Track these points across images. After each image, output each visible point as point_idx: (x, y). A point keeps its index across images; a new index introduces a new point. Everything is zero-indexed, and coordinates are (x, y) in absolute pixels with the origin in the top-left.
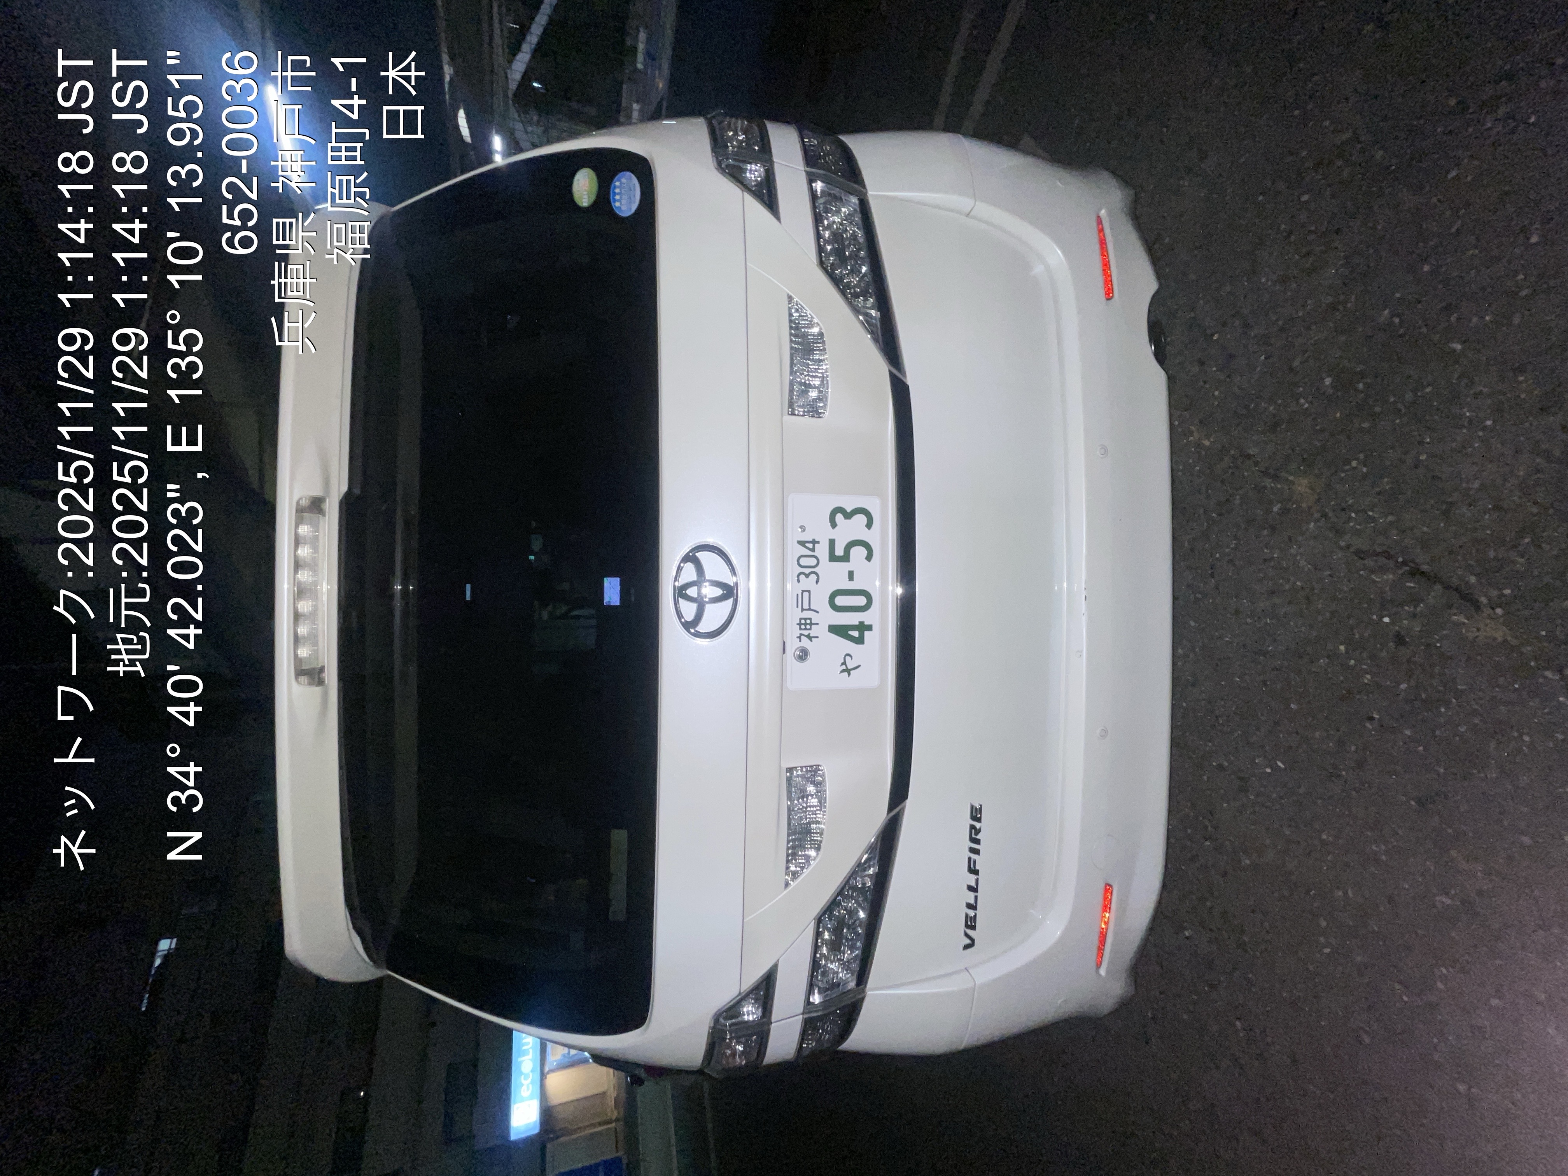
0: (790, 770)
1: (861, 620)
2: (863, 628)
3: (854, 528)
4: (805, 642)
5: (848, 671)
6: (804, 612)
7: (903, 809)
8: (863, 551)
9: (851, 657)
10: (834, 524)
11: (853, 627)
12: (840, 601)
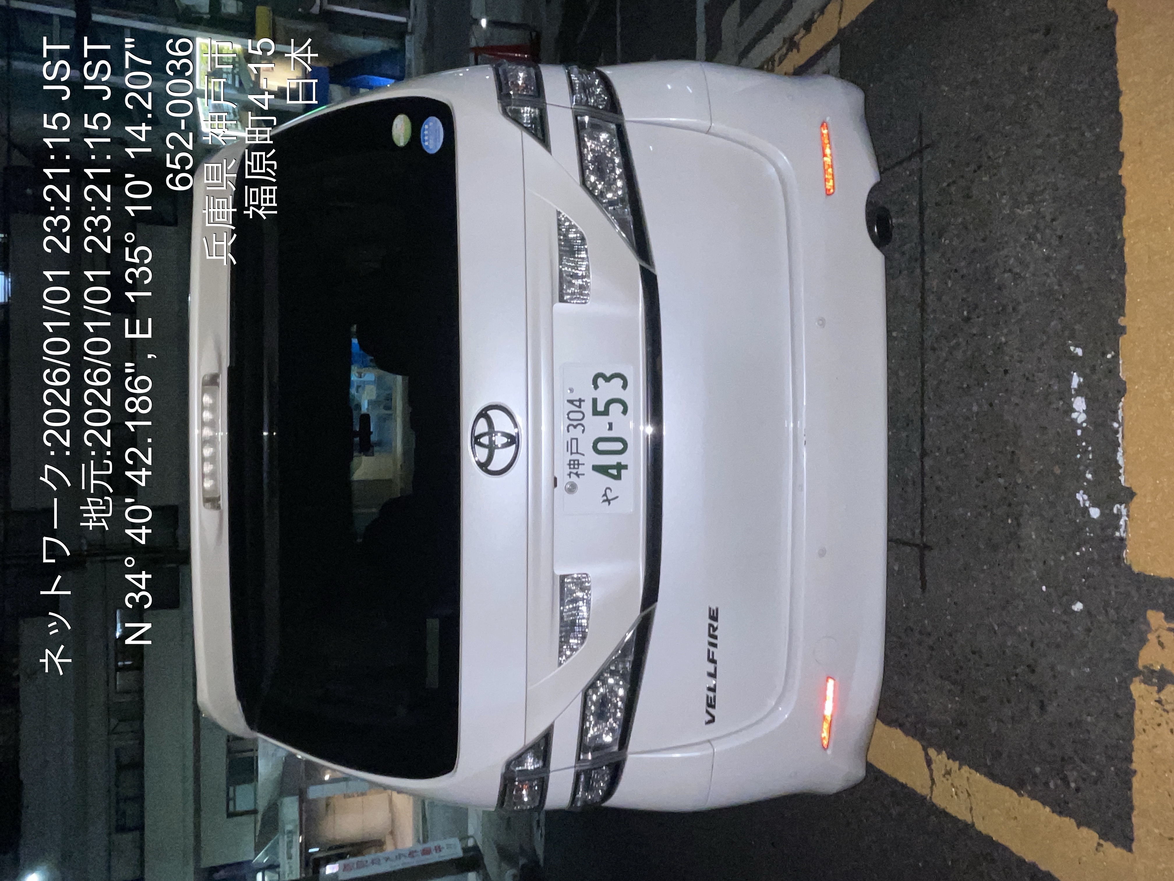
0: (563, 578)
1: (619, 461)
2: (620, 467)
3: (613, 389)
4: (574, 478)
5: (608, 501)
6: (573, 455)
7: (654, 609)
8: (619, 407)
9: (611, 490)
10: (596, 387)
11: (612, 467)
12: (601, 446)
